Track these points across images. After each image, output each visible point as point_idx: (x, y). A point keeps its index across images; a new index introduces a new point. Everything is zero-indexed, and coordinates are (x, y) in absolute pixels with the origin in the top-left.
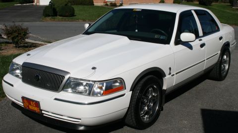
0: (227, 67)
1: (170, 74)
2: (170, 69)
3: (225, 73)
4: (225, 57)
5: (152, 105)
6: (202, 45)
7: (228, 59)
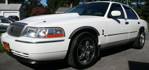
0: (143, 41)
1: (103, 34)
2: (103, 31)
3: (142, 45)
4: (142, 35)
5: (89, 53)
6: (127, 23)
7: (144, 37)
